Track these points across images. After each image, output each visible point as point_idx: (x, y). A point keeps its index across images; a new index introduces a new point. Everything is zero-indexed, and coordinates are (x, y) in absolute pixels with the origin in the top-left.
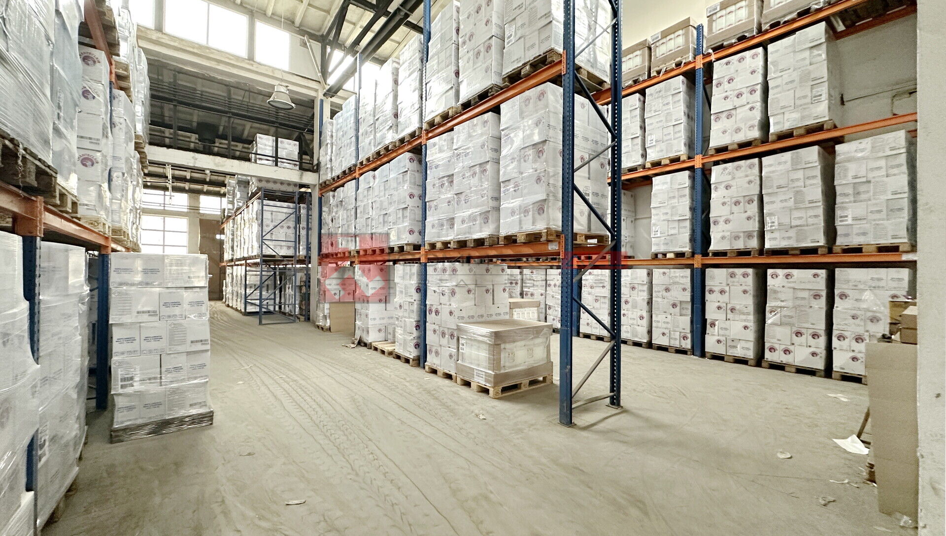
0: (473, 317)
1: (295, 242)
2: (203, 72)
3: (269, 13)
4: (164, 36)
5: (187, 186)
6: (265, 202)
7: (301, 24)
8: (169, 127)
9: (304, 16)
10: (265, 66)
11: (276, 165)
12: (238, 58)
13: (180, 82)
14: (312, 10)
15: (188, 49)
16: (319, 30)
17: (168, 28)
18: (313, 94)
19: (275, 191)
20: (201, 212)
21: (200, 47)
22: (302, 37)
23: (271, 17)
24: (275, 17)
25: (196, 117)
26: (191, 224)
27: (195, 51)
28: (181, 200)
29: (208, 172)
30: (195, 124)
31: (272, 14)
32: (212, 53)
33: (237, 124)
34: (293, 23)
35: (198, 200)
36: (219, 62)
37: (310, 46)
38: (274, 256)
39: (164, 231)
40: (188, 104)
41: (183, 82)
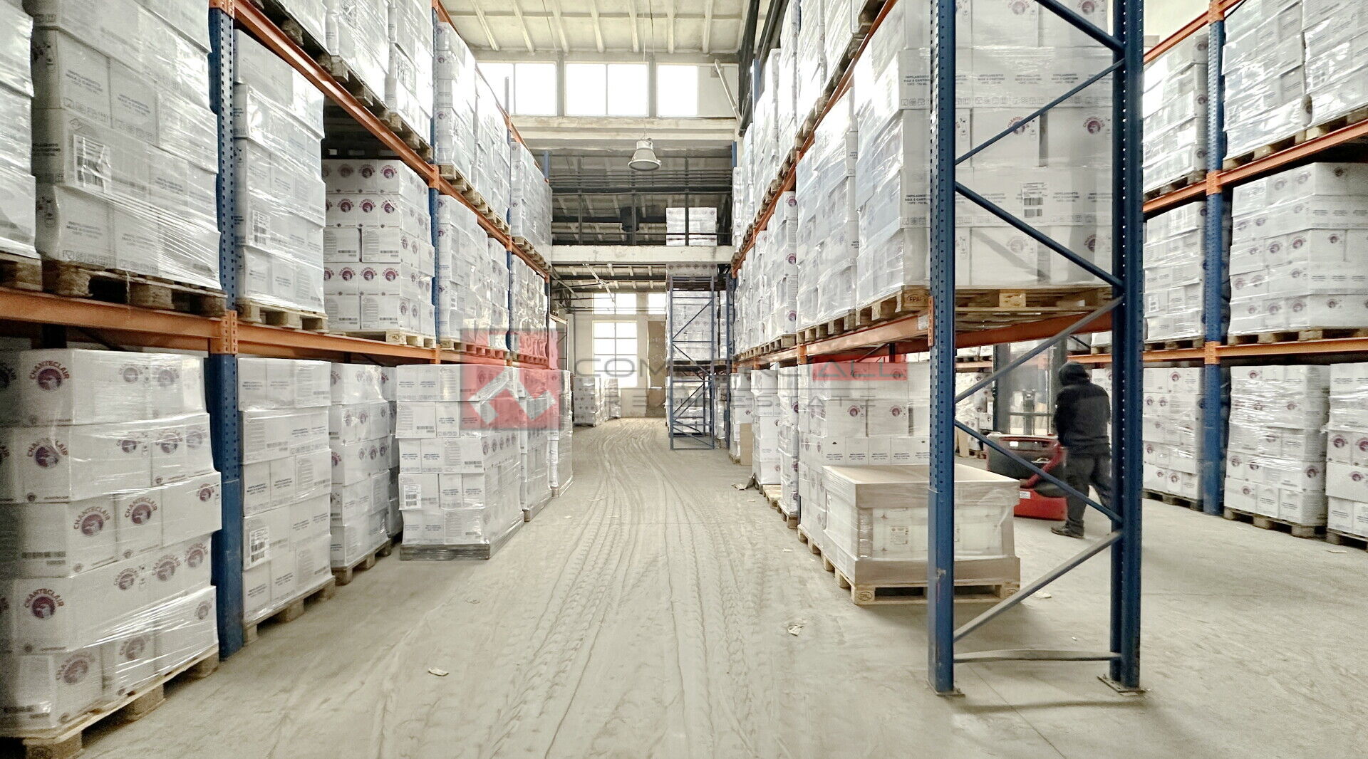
0: (861, 456)
1: (712, 342)
2: (606, 148)
3: (671, 48)
4: (565, 120)
5: (633, 284)
6: (676, 294)
7: (710, 49)
8: (575, 220)
9: (712, 34)
10: (667, 118)
11: (687, 244)
12: (637, 120)
13: (586, 167)
14: (720, 22)
15: (586, 126)
16: (735, 47)
17: (570, 110)
18: (728, 137)
19: (687, 279)
20: (650, 313)
21: (599, 119)
22: (712, 65)
23: (674, 53)
24: (681, 51)
25: (616, 202)
26: (639, 327)
27: (594, 126)
28: (628, 302)
29: (610, 265)
30: (618, 211)
31: (676, 48)
32: (610, 122)
33: (657, 200)
34: (701, 49)
35: (645, 300)
36: (618, 130)
37: (722, 73)
38: (688, 363)
39: (615, 338)
40: (602, 191)
41: (588, 165)
